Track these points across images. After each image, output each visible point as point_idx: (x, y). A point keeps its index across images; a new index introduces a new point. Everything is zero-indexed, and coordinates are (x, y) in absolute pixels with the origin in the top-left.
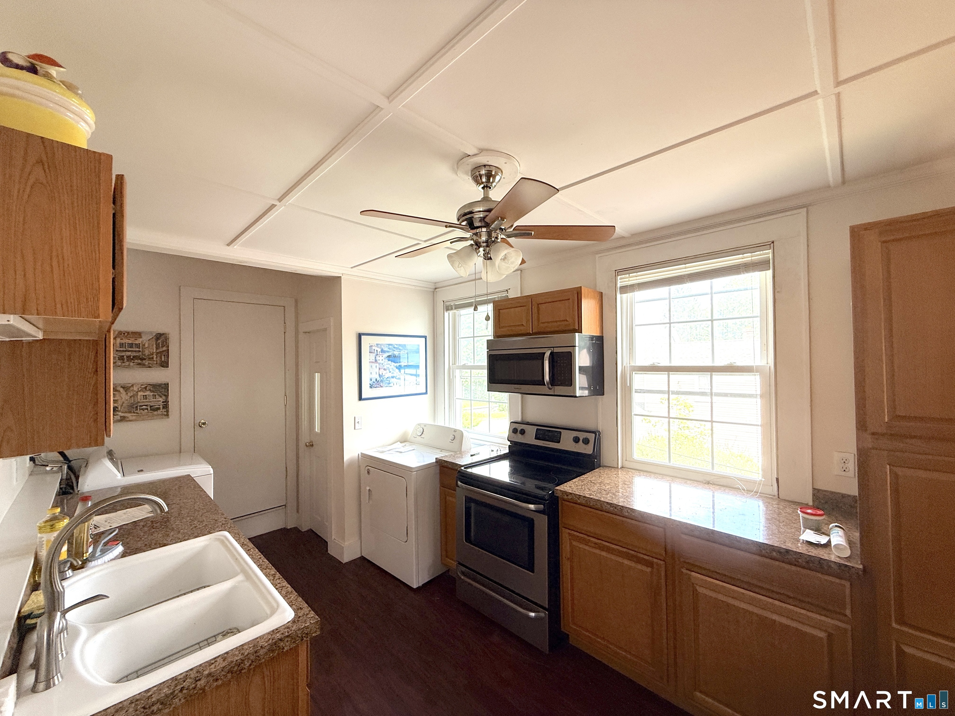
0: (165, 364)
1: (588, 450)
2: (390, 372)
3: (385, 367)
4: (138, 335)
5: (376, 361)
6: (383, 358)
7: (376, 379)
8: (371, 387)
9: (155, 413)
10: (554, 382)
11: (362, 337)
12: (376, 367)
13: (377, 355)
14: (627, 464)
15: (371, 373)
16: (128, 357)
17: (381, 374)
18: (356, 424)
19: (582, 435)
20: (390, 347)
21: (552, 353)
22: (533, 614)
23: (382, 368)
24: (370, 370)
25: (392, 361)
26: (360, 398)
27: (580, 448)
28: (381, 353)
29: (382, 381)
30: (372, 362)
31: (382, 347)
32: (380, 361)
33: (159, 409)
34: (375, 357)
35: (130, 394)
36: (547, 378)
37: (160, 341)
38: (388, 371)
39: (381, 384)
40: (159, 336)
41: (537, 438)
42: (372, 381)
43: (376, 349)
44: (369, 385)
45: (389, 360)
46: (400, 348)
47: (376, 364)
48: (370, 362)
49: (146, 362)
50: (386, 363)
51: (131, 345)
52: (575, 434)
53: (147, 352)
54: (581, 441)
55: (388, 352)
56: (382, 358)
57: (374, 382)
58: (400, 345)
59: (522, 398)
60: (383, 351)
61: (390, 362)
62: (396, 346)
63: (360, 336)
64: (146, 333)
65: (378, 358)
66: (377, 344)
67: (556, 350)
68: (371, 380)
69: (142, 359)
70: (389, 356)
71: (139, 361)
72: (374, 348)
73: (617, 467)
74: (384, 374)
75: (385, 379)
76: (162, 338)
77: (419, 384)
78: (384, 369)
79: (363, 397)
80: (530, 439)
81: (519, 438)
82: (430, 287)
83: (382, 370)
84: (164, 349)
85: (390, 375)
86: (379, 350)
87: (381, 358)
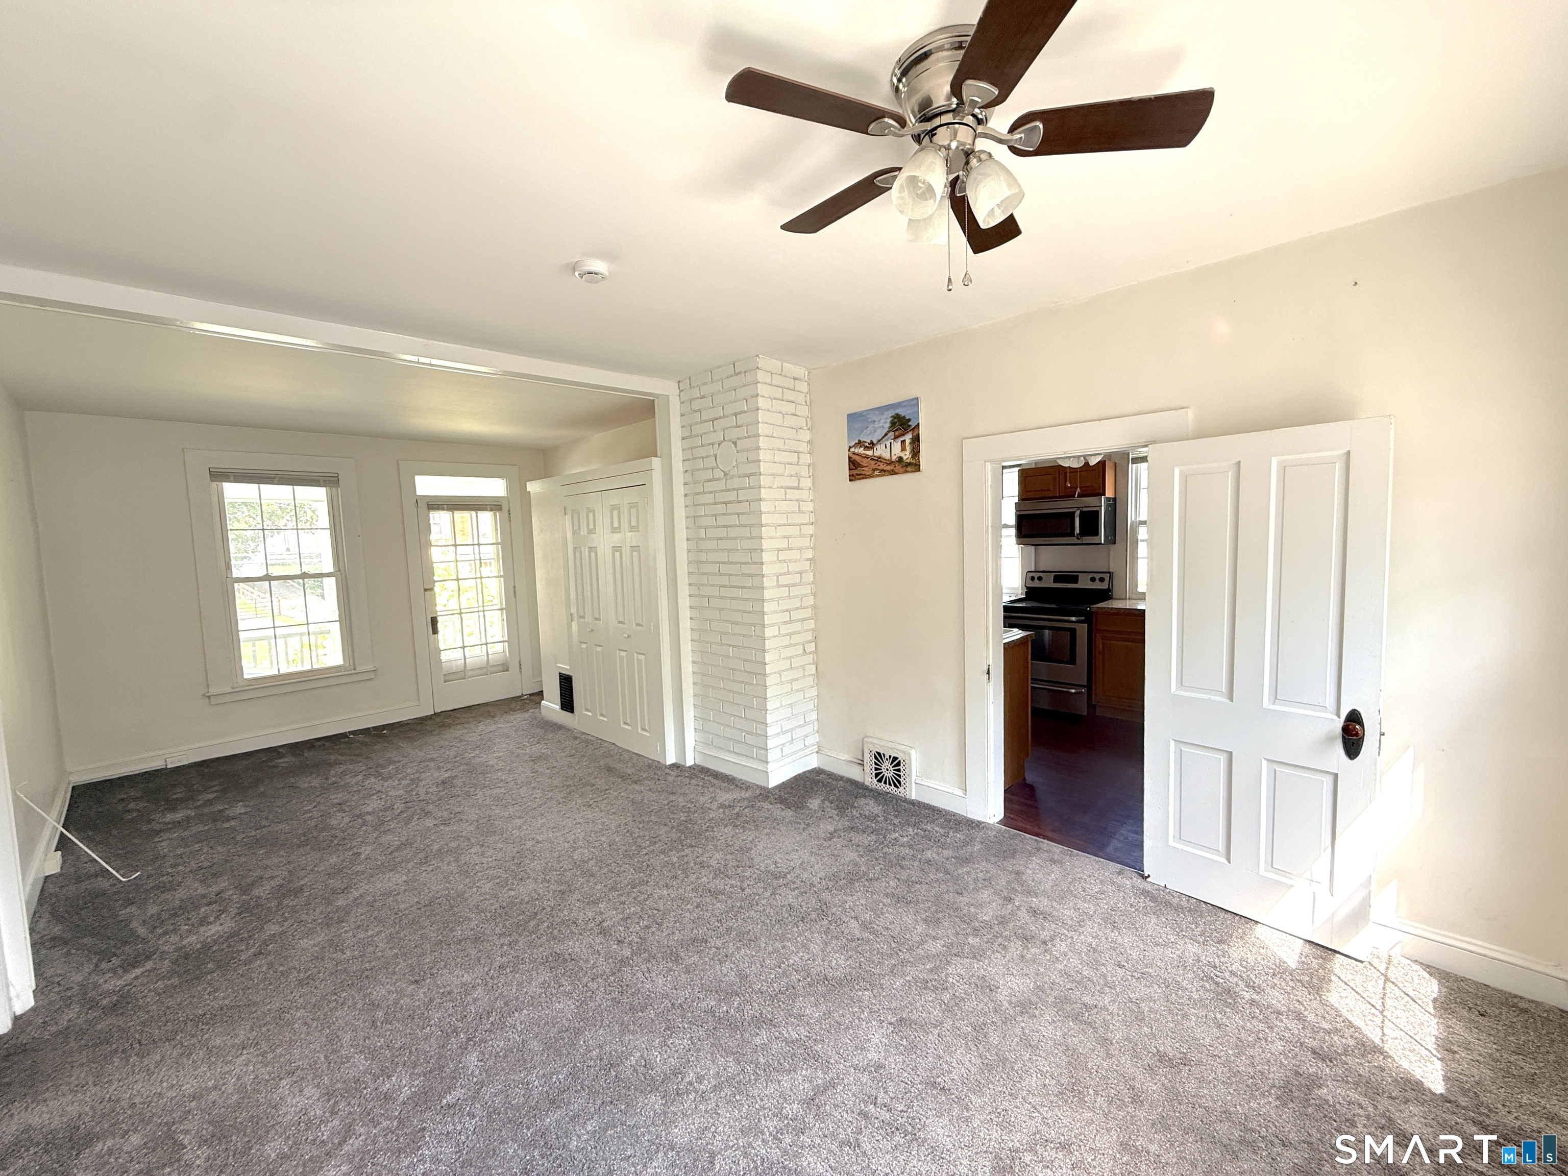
1: (1104, 586)
10: (1083, 533)
14: (1133, 596)
19: (1098, 576)
21: (1081, 513)
22: (1073, 691)
27: (1097, 585)
36: (1077, 531)
41: (1055, 581)
52: (1092, 575)
54: (1097, 580)
59: (1036, 549)
67: (1085, 509)
73: (1126, 599)
80: (1048, 582)
81: (1037, 584)
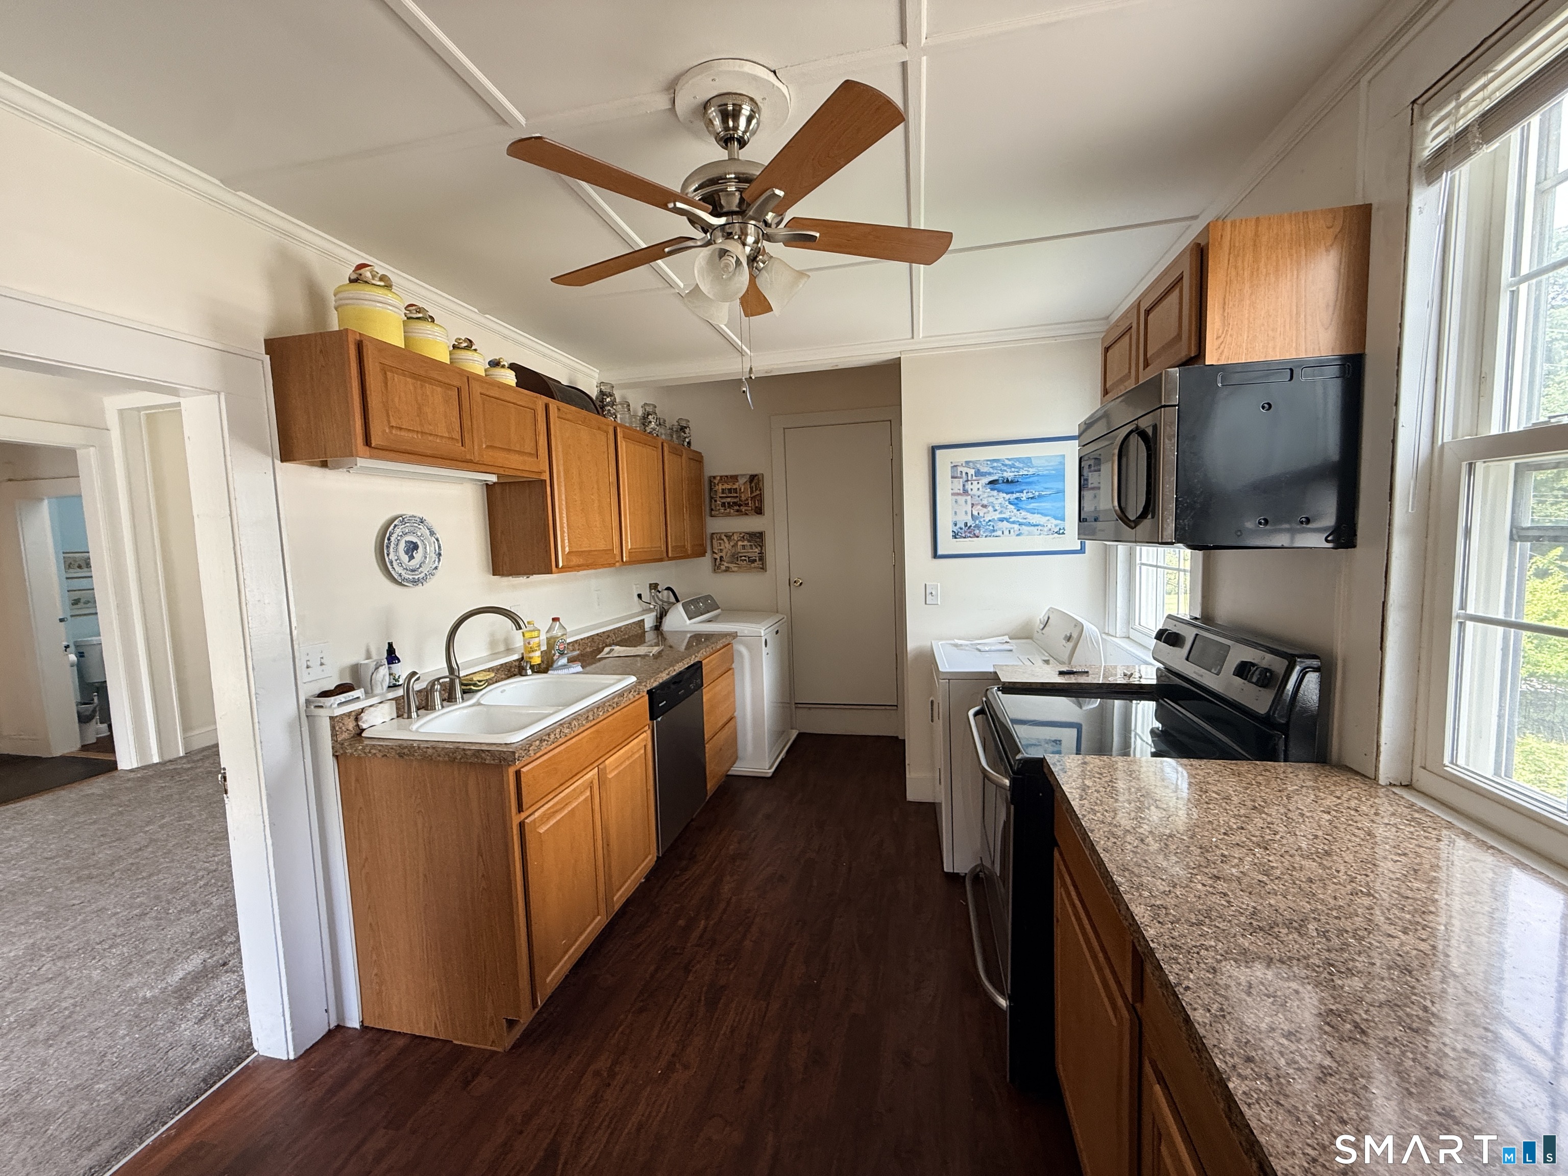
0: (759, 511)
2: (996, 510)
3: (985, 502)
4: (734, 478)
5: (965, 492)
6: (980, 486)
7: (966, 524)
8: (955, 537)
9: (753, 565)
11: (938, 452)
12: (966, 502)
13: (967, 481)
15: (956, 513)
16: (729, 503)
17: (975, 513)
18: (929, 597)
20: (995, 464)
23: (977, 504)
24: (953, 508)
25: (999, 491)
26: (935, 555)
28: (974, 478)
29: (978, 527)
30: (958, 494)
31: (978, 466)
32: (975, 492)
33: (755, 560)
34: (964, 486)
35: (732, 544)
37: (753, 484)
38: (990, 509)
39: (977, 532)
40: (753, 478)
42: (958, 526)
43: (965, 470)
44: (951, 534)
45: (992, 489)
46: (1017, 464)
47: (965, 498)
48: (953, 494)
49: (743, 509)
50: (986, 495)
51: (730, 490)
53: (743, 498)
55: (990, 474)
56: (978, 487)
57: (961, 529)
58: (1018, 460)
60: (978, 473)
61: (995, 493)
62: (1007, 462)
63: (933, 450)
64: (743, 475)
65: (969, 486)
66: (967, 462)
68: (956, 525)
69: (740, 506)
70: (991, 483)
71: (737, 508)
72: (960, 469)
73: (1376, 779)
74: (981, 514)
75: (984, 523)
76: (755, 481)
77: (1063, 533)
78: (984, 506)
79: (940, 552)
82: (1093, 329)
83: (979, 507)
84: (758, 492)
85: (997, 516)
86: (971, 472)
87: (975, 486)
